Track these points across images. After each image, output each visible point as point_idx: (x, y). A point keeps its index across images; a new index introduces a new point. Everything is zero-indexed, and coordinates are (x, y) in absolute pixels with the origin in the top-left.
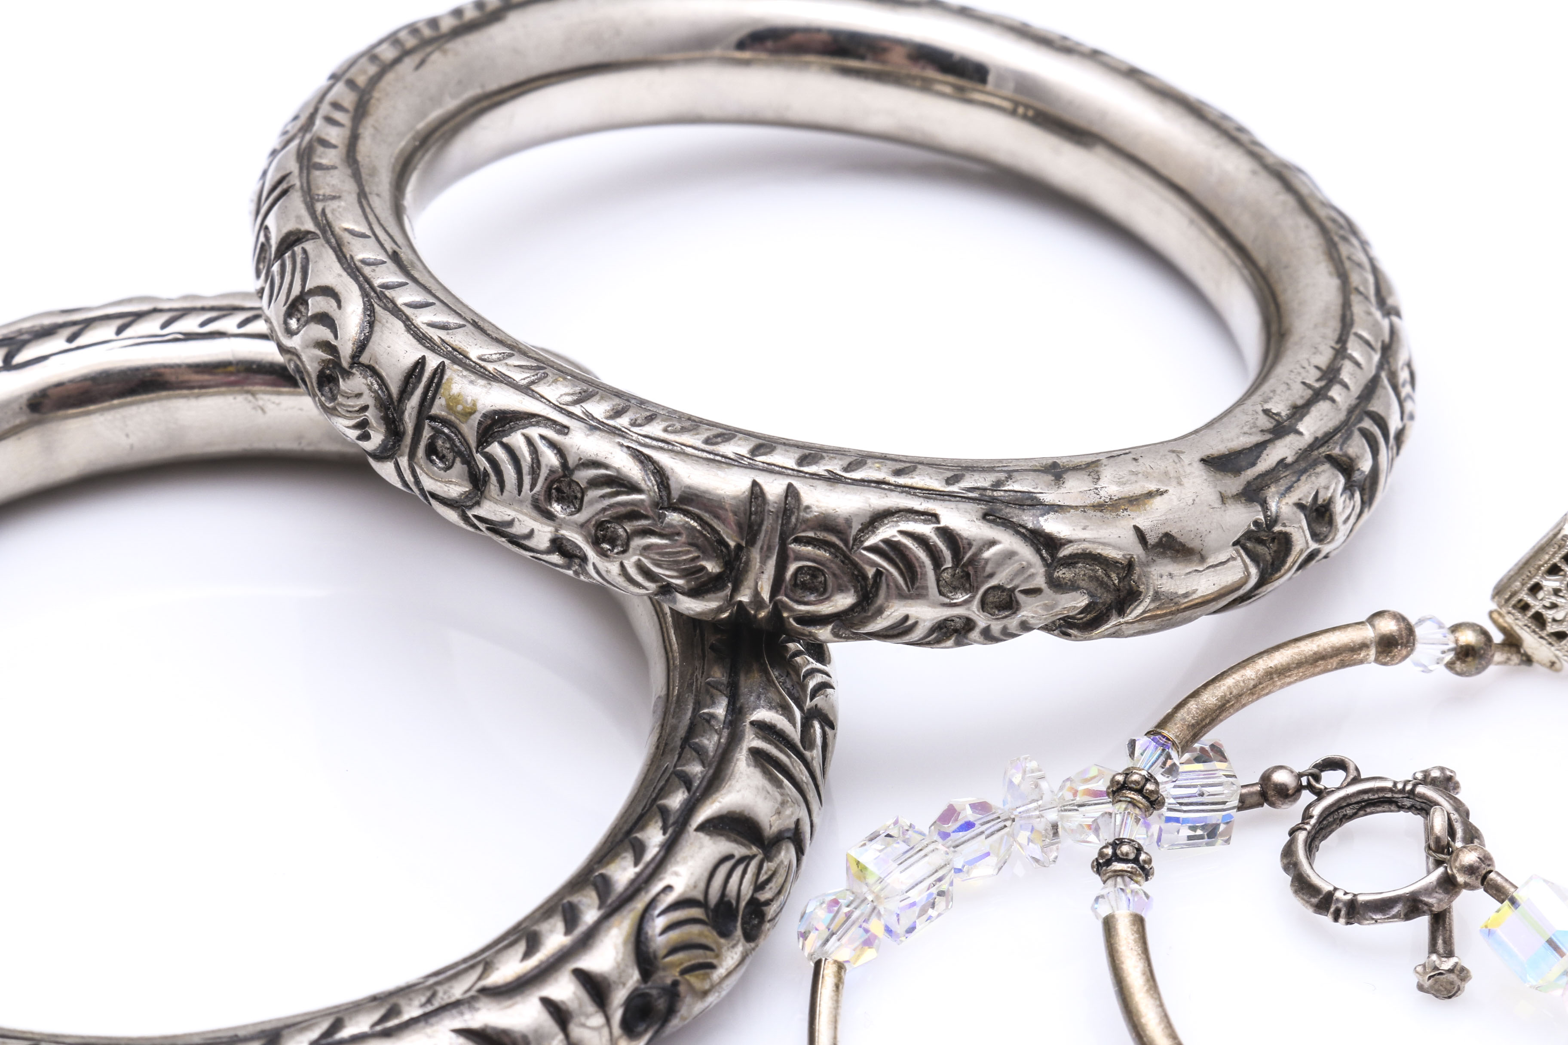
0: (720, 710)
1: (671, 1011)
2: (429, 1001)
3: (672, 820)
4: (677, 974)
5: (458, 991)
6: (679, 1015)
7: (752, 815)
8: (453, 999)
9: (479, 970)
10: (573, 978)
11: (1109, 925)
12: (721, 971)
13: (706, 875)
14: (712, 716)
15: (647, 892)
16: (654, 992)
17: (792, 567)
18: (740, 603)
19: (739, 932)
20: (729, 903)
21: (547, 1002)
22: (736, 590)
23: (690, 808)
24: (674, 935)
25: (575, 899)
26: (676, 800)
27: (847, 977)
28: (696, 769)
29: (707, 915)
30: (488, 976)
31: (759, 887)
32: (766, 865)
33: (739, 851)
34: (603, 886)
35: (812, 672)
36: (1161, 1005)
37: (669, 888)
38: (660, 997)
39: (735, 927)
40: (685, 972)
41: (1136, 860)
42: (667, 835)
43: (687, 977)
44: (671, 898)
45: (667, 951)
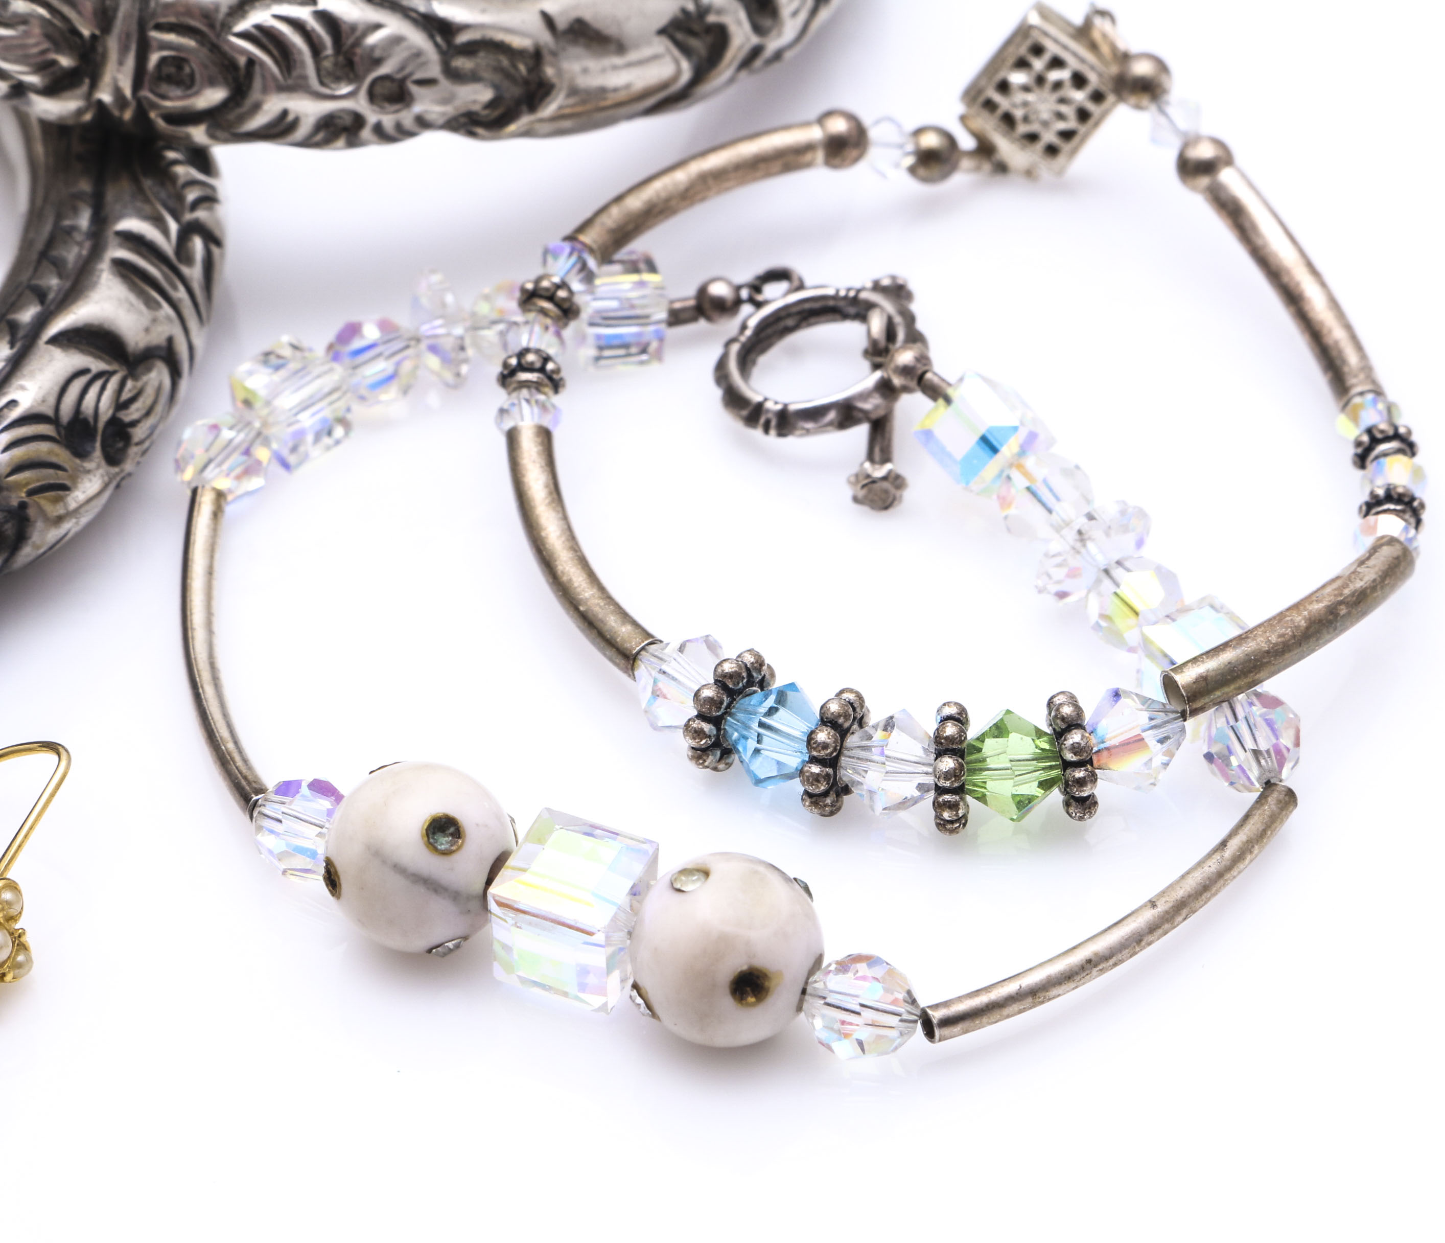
0: (84, 220)
1: (21, 536)
3: (21, 333)
4: (23, 495)
6: (30, 542)
7: (113, 328)
11: (512, 437)
12: (78, 496)
13: (57, 389)
14: (74, 228)
17: (154, 58)
18: (100, 103)
19: (98, 453)
20: (85, 422)
22: (94, 86)
23: (42, 322)
24: (19, 452)
26: (27, 315)
27: (228, 506)
28: (53, 282)
29: (59, 433)
31: (121, 405)
32: (129, 384)
33: (97, 365)
35: (193, 183)
36: (565, 518)
37: (13, 403)
38: (6, 521)
39: (94, 448)
40: (31, 493)
41: (542, 370)
42: (15, 350)
43: (36, 498)
44: (15, 414)
45: (9, 470)
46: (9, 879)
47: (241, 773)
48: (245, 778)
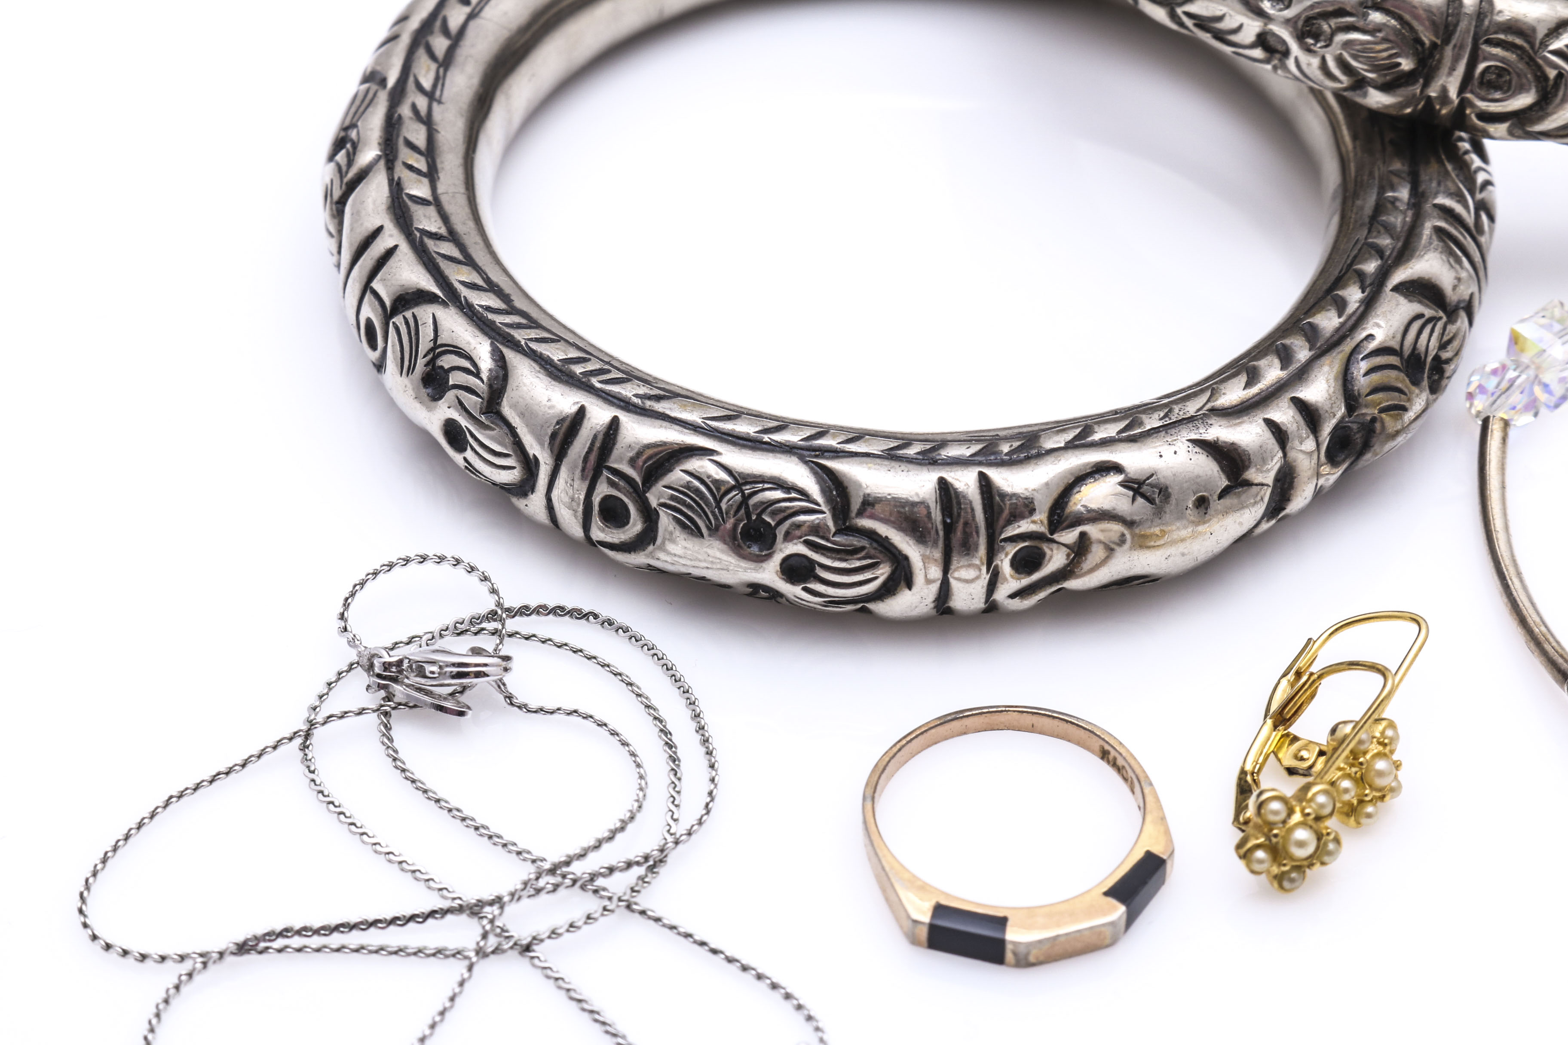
0: (1404, 193)
1: (1366, 446)
2: (1166, 416)
3: (1368, 282)
4: (1376, 412)
5: (1192, 408)
6: (1373, 449)
7: (1438, 282)
8: (1188, 415)
9: (1208, 394)
10: (1291, 403)
12: (1410, 415)
13: (1402, 328)
14: (1396, 199)
15: (1352, 339)
16: (1355, 427)
17: (1482, 66)
18: (1429, 97)
19: (1425, 383)
20: (1418, 356)
21: (1270, 423)
22: (1426, 85)
23: (1384, 274)
24: (1376, 377)
25: (1287, 341)
26: (1371, 267)
27: (1512, 433)
28: (1385, 241)
29: (1402, 364)
30: (1217, 400)
31: (1443, 346)
32: (1449, 327)
33: (1428, 312)
34: (1312, 334)
35: (1480, 169)
37: (1370, 337)
38: (1358, 432)
39: (1423, 379)
40: (1382, 410)
42: (1366, 294)
43: (1383, 415)
44: (1372, 345)
45: (1368, 391)
46: (1388, 719)
47: (1557, 652)
48: (1562, 656)
